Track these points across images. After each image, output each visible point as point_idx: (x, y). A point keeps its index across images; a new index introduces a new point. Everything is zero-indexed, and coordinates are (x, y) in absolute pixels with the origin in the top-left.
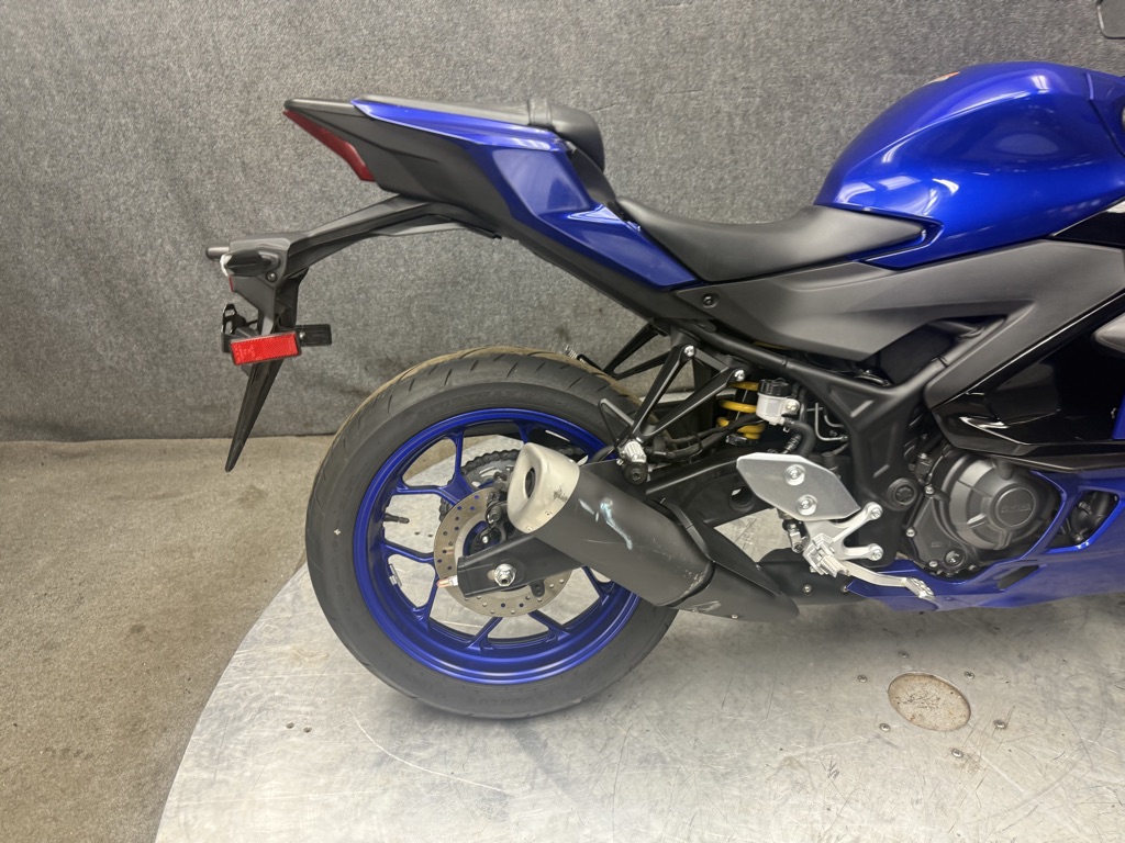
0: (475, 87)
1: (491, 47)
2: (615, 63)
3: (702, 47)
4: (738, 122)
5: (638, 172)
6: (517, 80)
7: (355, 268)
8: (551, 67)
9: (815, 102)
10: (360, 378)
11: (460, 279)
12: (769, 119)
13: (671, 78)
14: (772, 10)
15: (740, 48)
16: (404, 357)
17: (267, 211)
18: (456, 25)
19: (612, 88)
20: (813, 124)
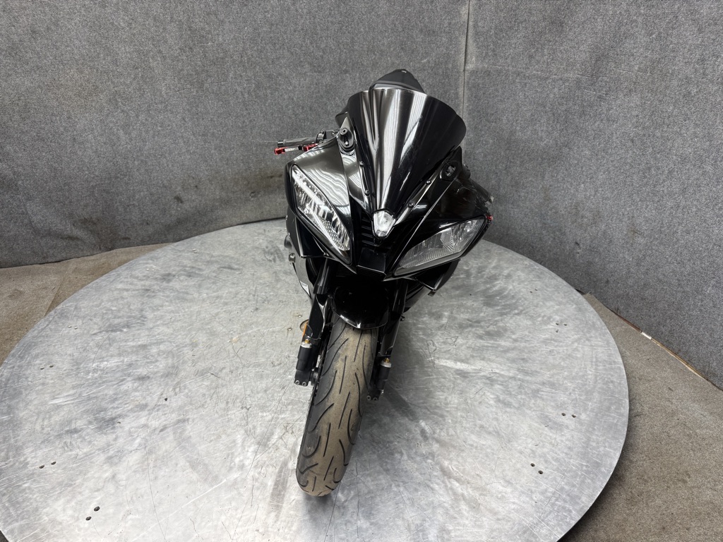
0: (113, 82)
1: (118, 64)
2: (182, 70)
3: (223, 62)
4: (246, 96)
5: (203, 119)
6: (134, 79)
7: (61, 174)
8: (150, 72)
9: (280, 85)
10: (71, 230)
11: (119, 175)
12: (261, 94)
13: (210, 76)
14: (252, 46)
15: (241, 62)
16: (94, 217)
17: (8, 147)
18: (99, 54)
19: (182, 81)
20: (281, 96)
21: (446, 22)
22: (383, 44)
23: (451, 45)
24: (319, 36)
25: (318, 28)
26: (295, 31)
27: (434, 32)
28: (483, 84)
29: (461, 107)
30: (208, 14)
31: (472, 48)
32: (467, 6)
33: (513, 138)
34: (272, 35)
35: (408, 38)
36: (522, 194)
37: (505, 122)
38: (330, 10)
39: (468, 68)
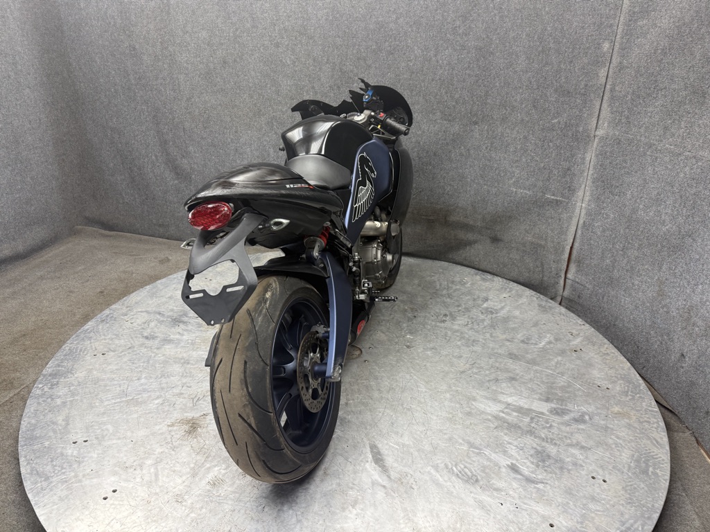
21: (583, 83)
22: (516, 101)
23: (585, 107)
24: (454, 87)
25: (455, 79)
26: (433, 80)
27: (569, 92)
28: (611, 152)
29: (586, 174)
30: (358, 59)
31: (606, 112)
32: (606, 69)
33: (634, 216)
34: (411, 82)
35: (541, 96)
36: (636, 282)
37: (629, 196)
38: (470, 63)
39: (597, 133)
